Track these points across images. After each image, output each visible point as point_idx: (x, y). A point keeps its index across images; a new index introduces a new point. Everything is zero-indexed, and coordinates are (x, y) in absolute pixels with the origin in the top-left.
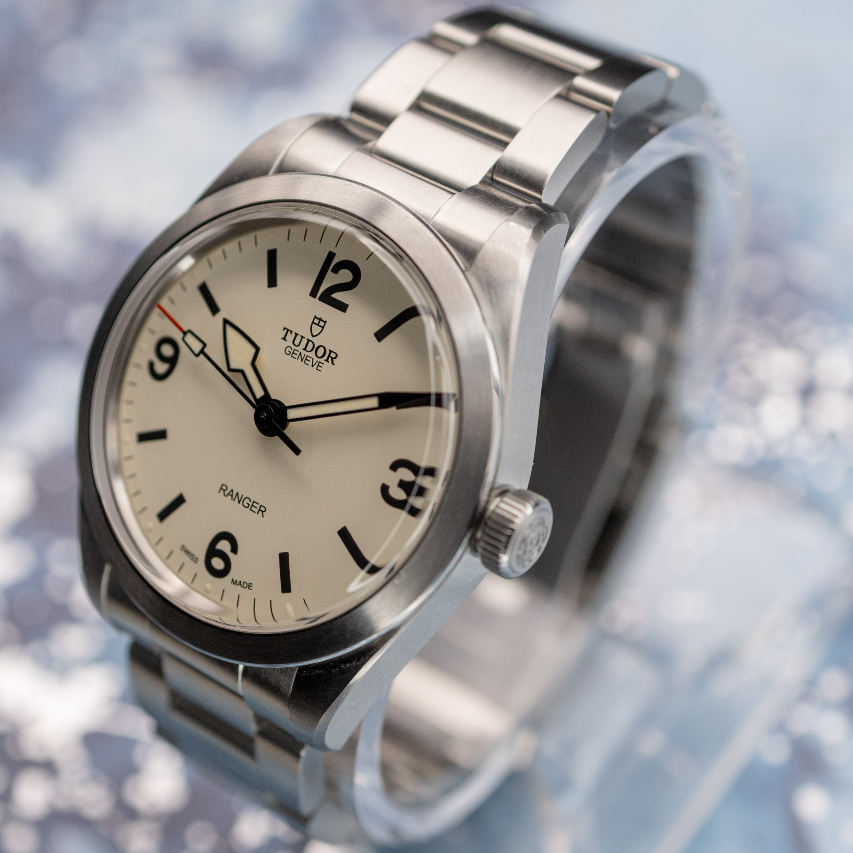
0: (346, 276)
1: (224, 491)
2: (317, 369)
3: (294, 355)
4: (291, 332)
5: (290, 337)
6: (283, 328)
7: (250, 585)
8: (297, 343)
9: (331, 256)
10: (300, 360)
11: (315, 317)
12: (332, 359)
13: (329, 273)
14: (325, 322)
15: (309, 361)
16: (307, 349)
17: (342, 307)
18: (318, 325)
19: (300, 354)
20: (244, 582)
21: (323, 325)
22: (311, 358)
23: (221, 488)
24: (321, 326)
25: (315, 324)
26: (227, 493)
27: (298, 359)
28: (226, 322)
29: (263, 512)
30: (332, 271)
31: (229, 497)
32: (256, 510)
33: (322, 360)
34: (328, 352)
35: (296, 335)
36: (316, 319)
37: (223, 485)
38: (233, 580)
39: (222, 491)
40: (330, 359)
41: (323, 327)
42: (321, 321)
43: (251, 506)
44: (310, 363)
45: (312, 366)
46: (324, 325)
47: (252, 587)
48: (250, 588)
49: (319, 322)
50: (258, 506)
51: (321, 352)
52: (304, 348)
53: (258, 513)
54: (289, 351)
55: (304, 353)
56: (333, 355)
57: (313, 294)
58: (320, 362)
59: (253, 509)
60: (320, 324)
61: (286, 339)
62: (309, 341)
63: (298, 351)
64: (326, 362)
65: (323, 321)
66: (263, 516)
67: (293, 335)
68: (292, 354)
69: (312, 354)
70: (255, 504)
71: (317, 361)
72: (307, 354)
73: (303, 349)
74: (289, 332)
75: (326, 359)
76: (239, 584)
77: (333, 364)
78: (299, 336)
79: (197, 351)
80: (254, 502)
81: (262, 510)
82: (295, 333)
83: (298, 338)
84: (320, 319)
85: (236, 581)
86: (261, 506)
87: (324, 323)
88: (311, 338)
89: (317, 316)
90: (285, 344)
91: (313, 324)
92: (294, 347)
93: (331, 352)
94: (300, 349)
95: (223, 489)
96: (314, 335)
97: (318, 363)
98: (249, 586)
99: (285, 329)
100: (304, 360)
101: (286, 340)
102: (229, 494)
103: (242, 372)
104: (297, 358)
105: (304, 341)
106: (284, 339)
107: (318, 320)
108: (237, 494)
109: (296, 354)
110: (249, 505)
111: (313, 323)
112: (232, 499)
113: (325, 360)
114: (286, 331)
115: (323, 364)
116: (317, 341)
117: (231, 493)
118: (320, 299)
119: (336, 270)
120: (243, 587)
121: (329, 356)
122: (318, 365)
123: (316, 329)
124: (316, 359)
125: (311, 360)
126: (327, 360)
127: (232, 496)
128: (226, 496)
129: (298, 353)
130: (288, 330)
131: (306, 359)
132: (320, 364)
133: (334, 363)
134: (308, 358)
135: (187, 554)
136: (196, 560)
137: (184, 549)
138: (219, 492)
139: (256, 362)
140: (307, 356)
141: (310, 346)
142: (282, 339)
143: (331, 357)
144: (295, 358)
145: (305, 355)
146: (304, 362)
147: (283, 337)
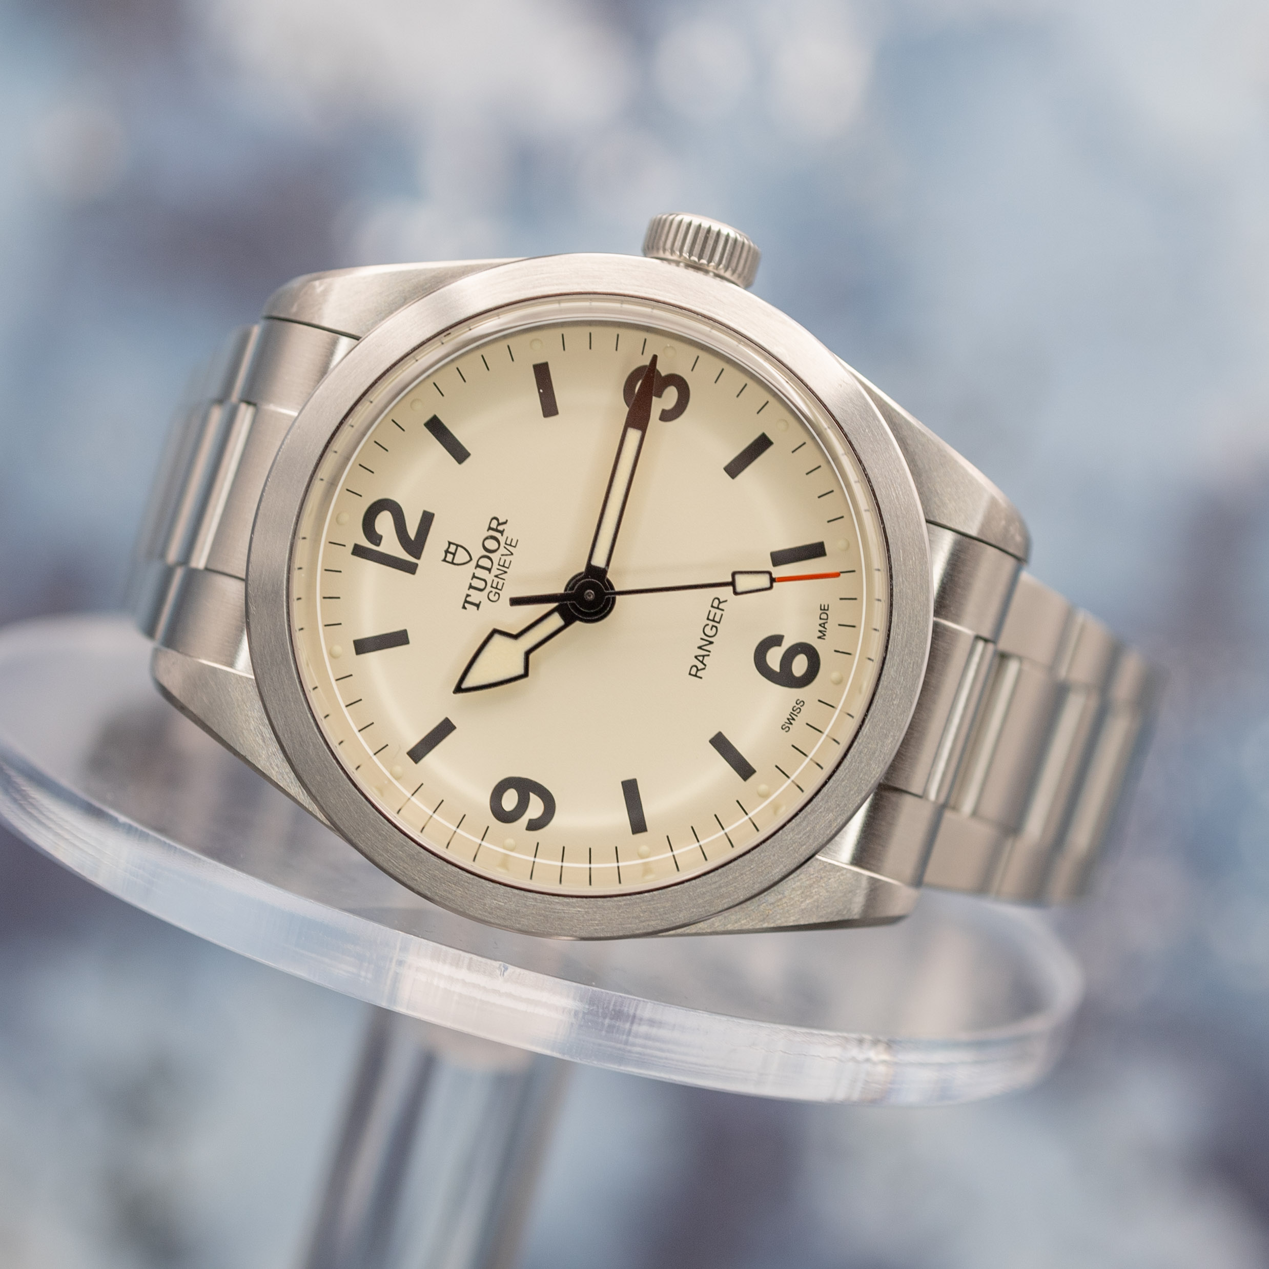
0: (384, 523)
1: (698, 670)
2: (515, 547)
3: (499, 587)
4: (468, 596)
5: (475, 596)
6: (464, 610)
7: (823, 608)
8: (481, 584)
9: (358, 551)
10: (506, 575)
11: (444, 560)
12: (499, 524)
13: (381, 549)
14: (450, 543)
15: (505, 561)
16: (489, 567)
17: (427, 519)
18: (454, 554)
19: (496, 576)
20: (820, 619)
21: (455, 547)
22: (500, 559)
23: (696, 676)
24: (456, 550)
25: (453, 559)
26: (700, 666)
27: (504, 579)
28: (459, 689)
29: (720, 602)
30: (378, 545)
31: (706, 660)
32: (719, 612)
33: (502, 540)
34: (492, 533)
35: (471, 587)
36: (447, 559)
37: (690, 674)
38: (819, 637)
39: (699, 674)
40: (500, 528)
41: (457, 546)
42: (450, 550)
43: (714, 622)
44: (508, 558)
46: (454, 544)
47: (824, 606)
48: (826, 608)
49: (451, 553)
50: (713, 611)
51: (491, 544)
52: (488, 572)
53: (723, 610)
54: (495, 595)
55: (495, 571)
57: (411, 569)
58: (506, 544)
59: (717, 619)
60: (453, 551)
61: (477, 602)
62: (478, 566)
63: (493, 580)
64: (505, 533)
65: (449, 547)
66: (726, 601)
67: (472, 592)
68: (497, 589)
69: (495, 557)
70: (711, 617)
71: (505, 547)
72: (496, 566)
73: (490, 573)
74: (468, 599)
75: (500, 534)
76: (824, 627)
77: (505, 523)
78: (472, 582)
80: (708, 619)
82: (469, 589)
83: (476, 583)
84: (447, 552)
85: (820, 631)
86: (712, 606)
87: (452, 546)
88: (474, 563)
89: (443, 557)
90: (485, 603)
91: (454, 562)
92: (489, 589)
93: (490, 528)
94: (489, 577)
95: (695, 673)
96: (468, 559)
97: (507, 546)
98: (824, 610)
99: (464, 607)
100: (504, 568)
102: (702, 662)
103: (528, 653)
104: (503, 581)
105: (480, 573)
106: (478, 606)
107: (448, 555)
108: (700, 648)
109: (498, 582)
110: (713, 626)
111: (452, 563)
112: (708, 655)
113: (502, 535)
114: (466, 605)
115: (507, 538)
116: (477, 552)
117: (701, 658)
118: (418, 558)
119: (375, 538)
120: (827, 619)
121: (496, 530)
122: (510, 545)
123: (461, 556)
124: (502, 550)
127: (703, 656)
128: (705, 665)
129: (496, 580)
130: (466, 601)
131: (503, 566)
132: (508, 542)
133: (505, 521)
134: (502, 563)
135: (793, 719)
136: (800, 703)
137: (787, 725)
138: (701, 678)
139: (515, 632)
140: (499, 565)
141: (485, 563)
142: (478, 609)
143: (497, 527)
144: (503, 584)
145: (498, 569)
146: (508, 568)
147: (476, 608)
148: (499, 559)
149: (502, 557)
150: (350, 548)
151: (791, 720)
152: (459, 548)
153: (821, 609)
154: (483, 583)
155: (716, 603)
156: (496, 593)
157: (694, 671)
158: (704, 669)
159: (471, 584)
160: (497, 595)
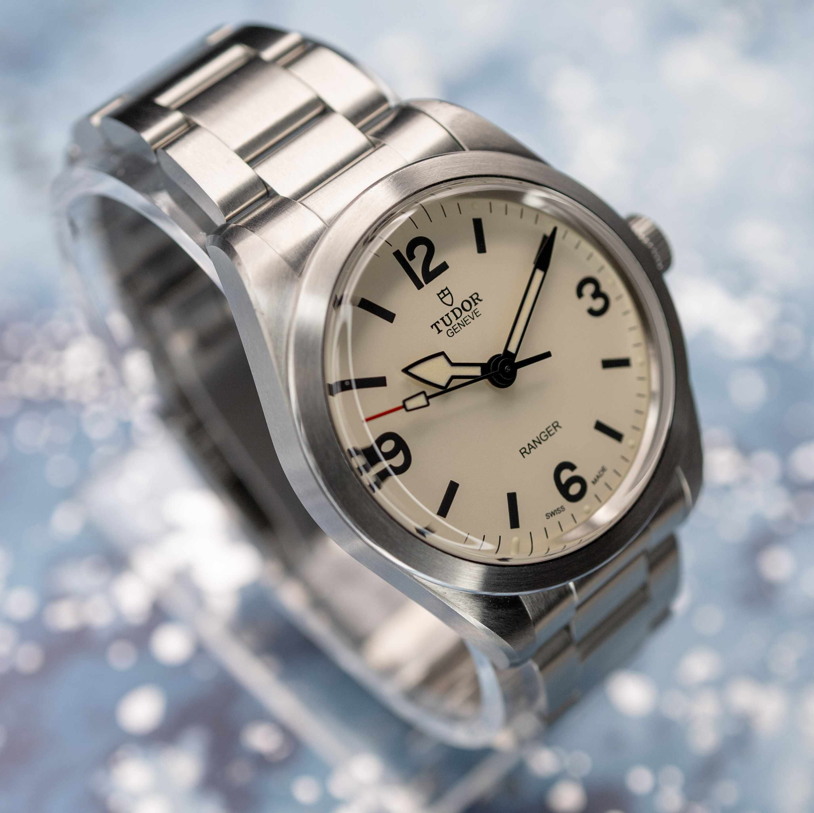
0: (421, 251)
1: (525, 452)
2: (477, 316)
3: (456, 331)
5: (441, 326)
7: (603, 468)
8: (448, 322)
9: (397, 254)
10: (463, 327)
11: (438, 295)
12: (477, 299)
13: (411, 263)
14: (447, 288)
15: (468, 320)
16: (458, 316)
17: (444, 267)
18: (445, 296)
19: (458, 324)
20: (599, 473)
21: (448, 292)
22: (466, 317)
23: (522, 454)
24: (448, 294)
25: (443, 298)
26: (528, 451)
27: (461, 329)
28: (406, 370)
29: (557, 426)
30: (410, 260)
31: (532, 450)
32: (554, 431)
33: (474, 308)
34: (470, 300)
35: (442, 319)
36: (440, 295)
37: (520, 451)
38: (592, 482)
39: (525, 454)
40: (477, 301)
41: (450, 293)
42: (444, 292)
43: (548, 433)
44: (470, 320)
45: (473, 319)
46: (448, 290)
47: (605, 468)
49: (444, 294)
50: (552, 428)
51: (467, 306)
52: (456, 318)
53: (556, 431)
54: (451, 333)
55: (459, 321)
56: (475, 297)
57: (419, 286)
58: (474, 311)
59: (551, 433)
60: (446, 294)
61: (440, 330)
62: (452, 311)
63: (455, 325)
64: (477, 305)
65: (445, 290)
66: (561, 427)
67: (441, 322)
68: (455, 331)
69: (465, 314)
70: (549, 430)
71: (472, 313)
72: (461, 318)
73: (456, 320)
74: (437, 324)
76: (598, 478)
77: (481, 300)
79: (424, 403)
80: (546, 430)
81: (556, 426)
82: (440, 319)
83: (446, 319)
84: (442, 291)
85: (595, 479)
86: (553, 425)
88: (452, 308)
89: (438, 293)
90: (444, 333)
91: (443, 300)
92: (450, 327)
93: (471, 297)
94: (455, 322)
95: (523, 452)
96: (451, 304)
98: (603, 470)
99: (432, 327)
100: (465, 323)
101: (442, 331)
102: (530, 449)
103: (453, 377)
104: (460, 329)
105: (451, 315)
106: (440, 331)
107: (442, 293)
108: (534, 441)
109: (457, 328)
110: (547, 435)
111: (441, 299)
112: (535, 448)
113: (475, 305)
114: (434, 326)
115: (476, 309)
116: (457, 304)
117: (530, 447)
118: (427, 283)
119: (412, 256)
120: (602, 476)
121: (474, 300)
122: (476, 314)
123: (448, 300)
124: (470, 313)
125: (468, 318)
126: (476, 304)
127: (533, 447)
128: (530, 452)
129: (457, 326)
130: (435, 324)
131: (465, 322)
132: (476, 311)
134: (465, 319)
136: (563, 509)
137: (549, 515)
138: (524, 457)
139: (453, 361)
140: (464, 319)
141: (457, 312)
142: (438, 333)
143: (475, 299)
144: (460, 330)
145: (462, 321)
146: (467, 324)
147: (438, 332)
150: (395, 250)
151: (553, 514)
152: (449, 295)
154: (450, 322)
155: (555, 425)
156: (453, 332)
157: (523, 451)
158: (528, 453)
159: (443, 317)
160: (452, 334)
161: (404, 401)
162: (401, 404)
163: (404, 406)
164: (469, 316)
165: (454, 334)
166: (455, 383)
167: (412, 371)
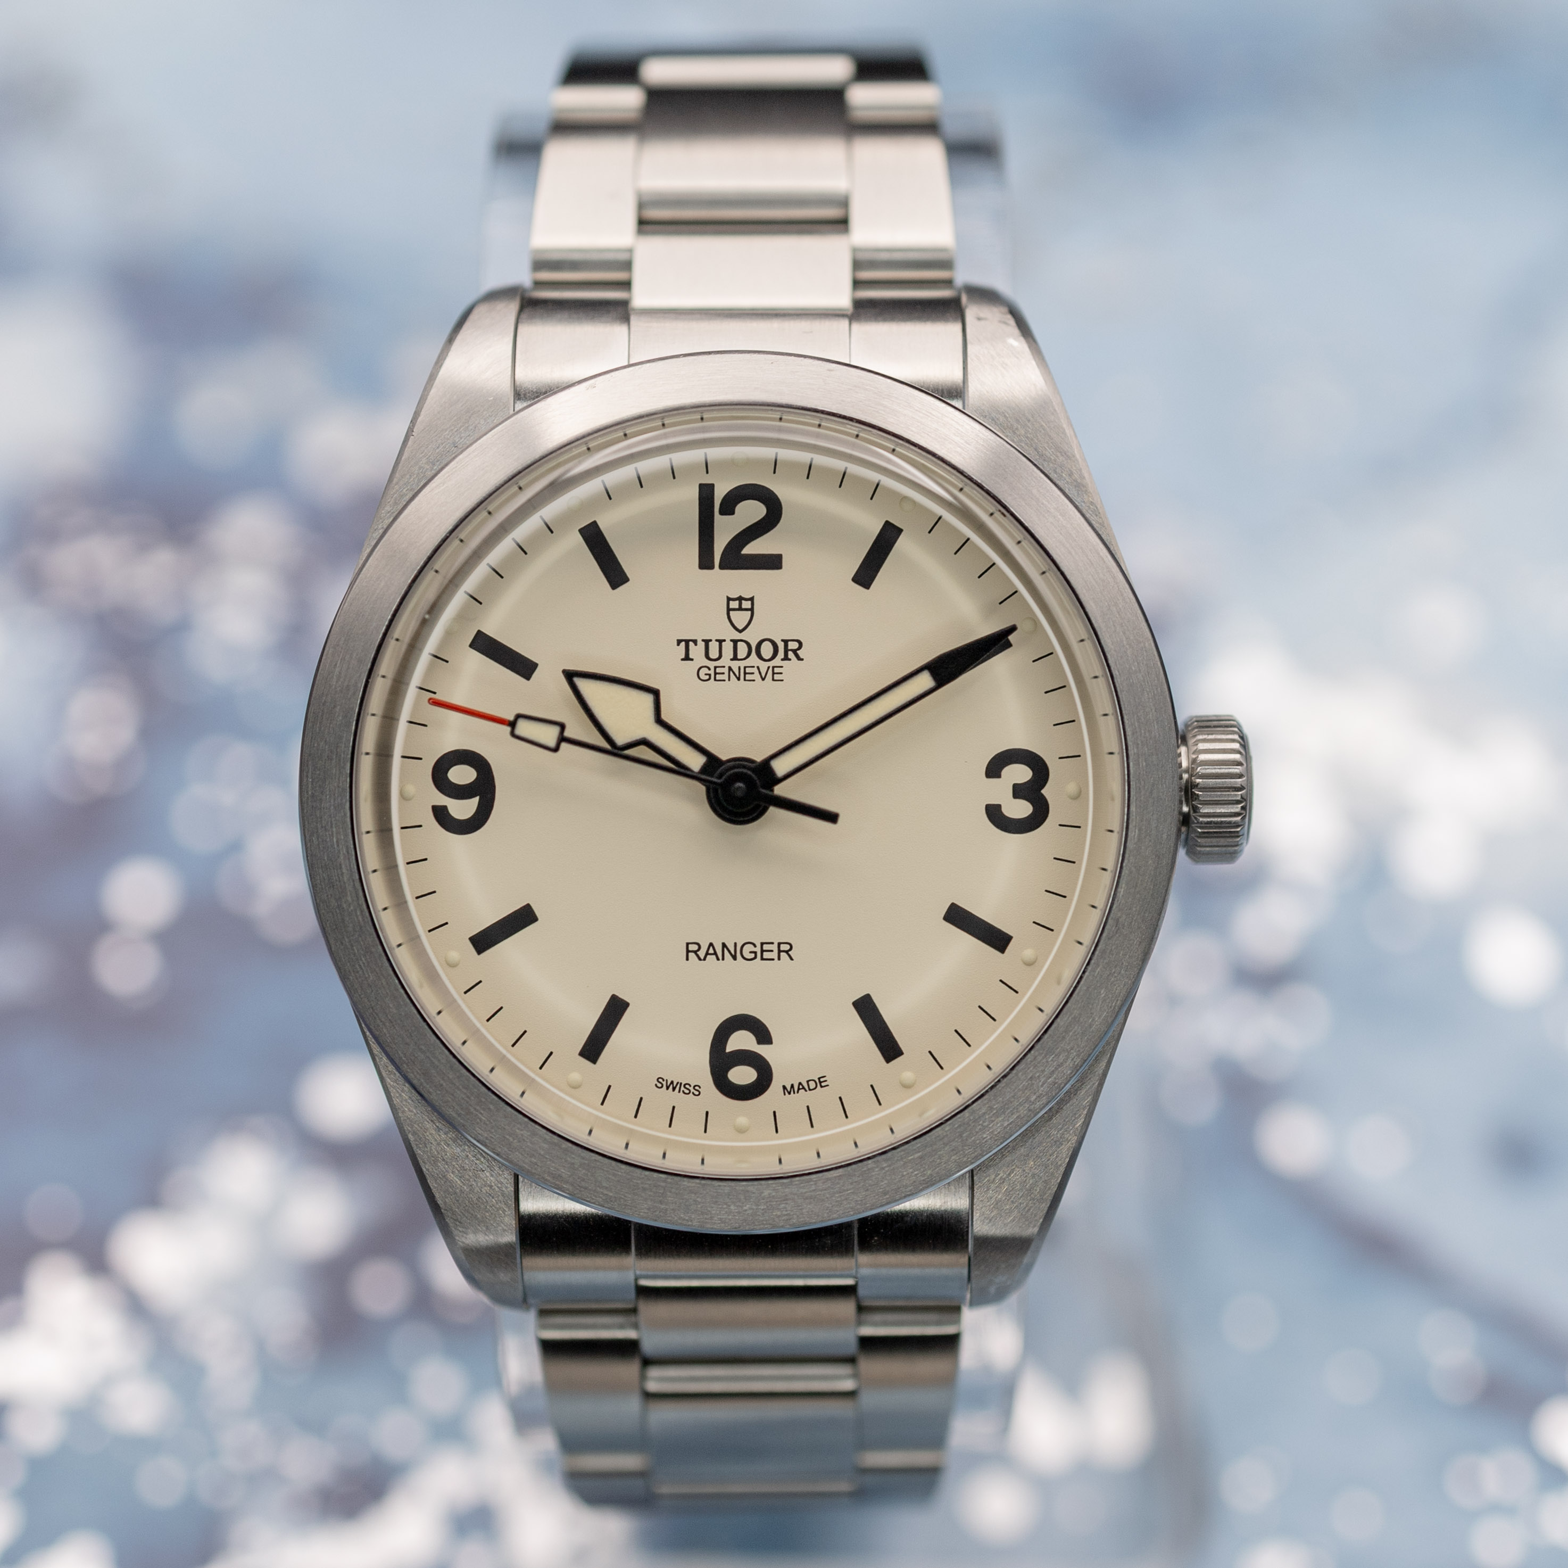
0: (752, 511)
1: (695, 952)
2: (773, 680)
3: (718, 677)
4: (695, 642)
5: (697, 652)
6: (676, 643)
7: (822, 1080)
8: (714, 653)
9: (706, 492)
10: (736, 679)
11: (729, 599)
12: (795, 651)
13: (720, 520)
14: (752, 599)
15: (753, 673)
17: (773, 562)
18: (740, 609)
19: (730, 669)
20: (808, 1082)
21: (749, 607)
22: (753, 667)
23: (688, 951)
24: (746, 610)
25: (734, 610)
26: (702, 954)
27: (729, 680)
28: (570, 676)
29: (787, 952)
30: (722, 512)
31: (711, 958)
32: (774, 955)
33: (777, 661)
34: (781, 645)
35: (707, 642)
36: (731, 602)
37: (688, 944)
38: (784, 1088)
39: (691, 955)
40: (791, 655)
41: (752, 610)
42: (743, 602)
43: (761, 952)
44: (756, 676)
45: (763, 679)
46: (753, 604)
47: (826, 1081)
48: (823, 1084)
49: (740, 604)
50: (774, 947)
51: (767, 650)
52: (732, 657)
53: (779, 959)
54: (706, 674)
55: (735, 665)
56: (793, 645)
57: (706, 562)
58: (773, 667)
59: (766, 955)
60: (743, 606)
61: (691, 657)
62: (735, 642)
63: (724, 667)
64: (786, 662)
65: (746, 600)
66: (792, 959)
67: (701, 645)
68: (715, 675)
69: (754, 660)
70: (766, 947)
71: (769, 668)
72: (743, 664)
74: (691, 643)
75: (783, 657)
76: (799, 1089)
77: (799, 658)
78: (714, 641)
79: (552, 743)
80: (762, 944)
81: (786, 950)
82: (703, 640)
83: (714, 647)
84: (740, 599)
85: (792, 1086)
86: (779, 944)
87: (750, 602)
88: (737, 636)
89: (731, 596)
90: (692, 667)
91: (731, 612)
92: (712, 665)
93: (786, 642)
94: (726, 660)
95: (691, 950)
96: (740, 628)
97: (771, 669)
98: (821, 1082)
99: (679, 642)
100: (743, 675)
101: (692, 660)
102: (707, 954)
103: (645, 742)
104: (727, 679)
106: (687, 658)
107: (737, 602)
108: (724, 945)
109: (723, 673)
110: (755, 953)
111: (729, 610)
112: (718, 959)
113: (782, 660)
114: (683, 644)
115: (782, 667)
116: (752, 636)
117: (711, 951)
118: (722, 567)
119: (729, 506)
120: (810, 1090)
121: (786, 651)
122: (774, 673)
123: (740, 618)
124: (764, 666)
126: (786, 658)
127: (715, 953)
128: (705, 959)
129: (726, 670)
130: (687, 642)
131: (745, 673)
132: (776, 670)
133: (802, 657)
134: (748, 670)
135: (674, 1089)
136: (696, 1091)
137: (664, 1083)
138: (687, 959)
139: (664, 716)
140: (745, 668)
141: (742, 650)
142: (682, 660)
143: (790, 649)
144: (724, 680)
145: (739, 668)
146: (745, 680)
147: (683, 657)
148: (752, 665)
149: (756, 668)
150: (707, 480)
151: (672, 1086)
152: (750, 612)
153: (819, 1079)
154: (717, 656)
155: (785, 947)
156: (710, 675)
157: (693, 947)
158: (700, 959)
159: (711, 640)
160: (707, 677)
161: (519, 716)
162: (511, 718)
163: (512, 724)
164: (758, 668)
165: (709, 679)
166: (643, 752)
167: (581, 683)
